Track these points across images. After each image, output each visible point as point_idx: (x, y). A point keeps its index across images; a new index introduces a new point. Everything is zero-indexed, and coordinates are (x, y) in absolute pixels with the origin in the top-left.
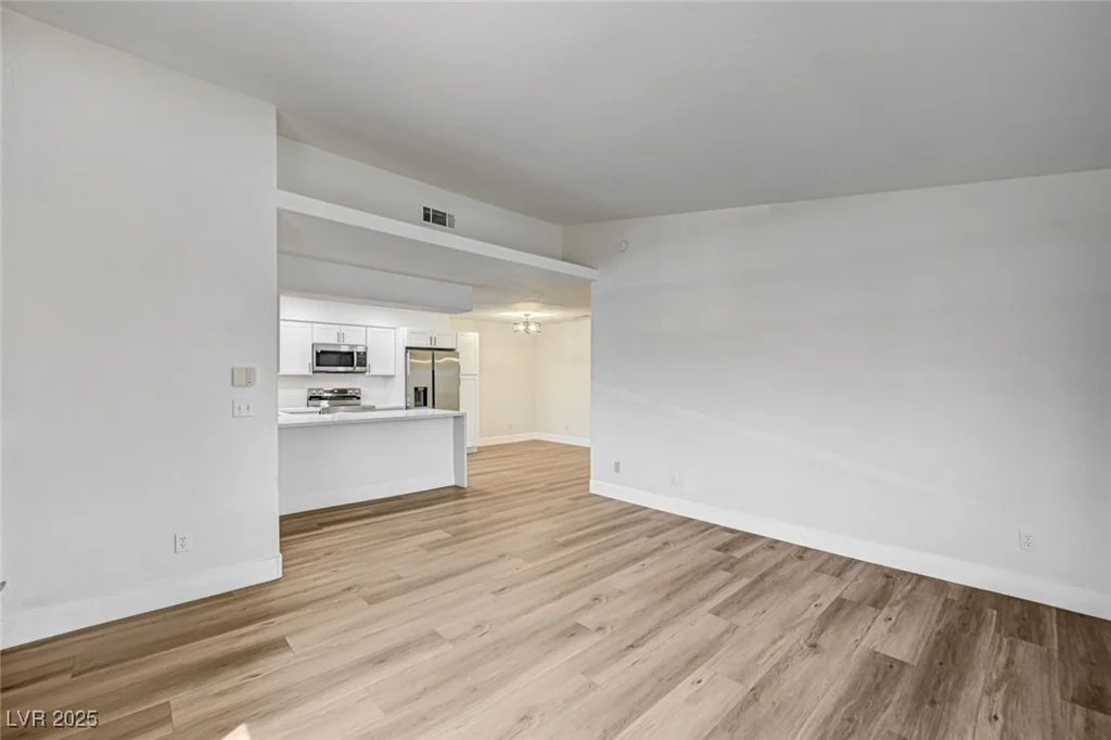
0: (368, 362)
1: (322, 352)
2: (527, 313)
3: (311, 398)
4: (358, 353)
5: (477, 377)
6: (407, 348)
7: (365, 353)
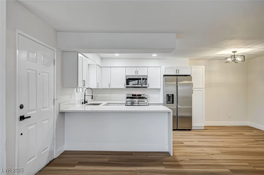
0: (148, 83)
1: (129, 79)
3: (127, 98)
5: (204, 90)
6: (164, 76)
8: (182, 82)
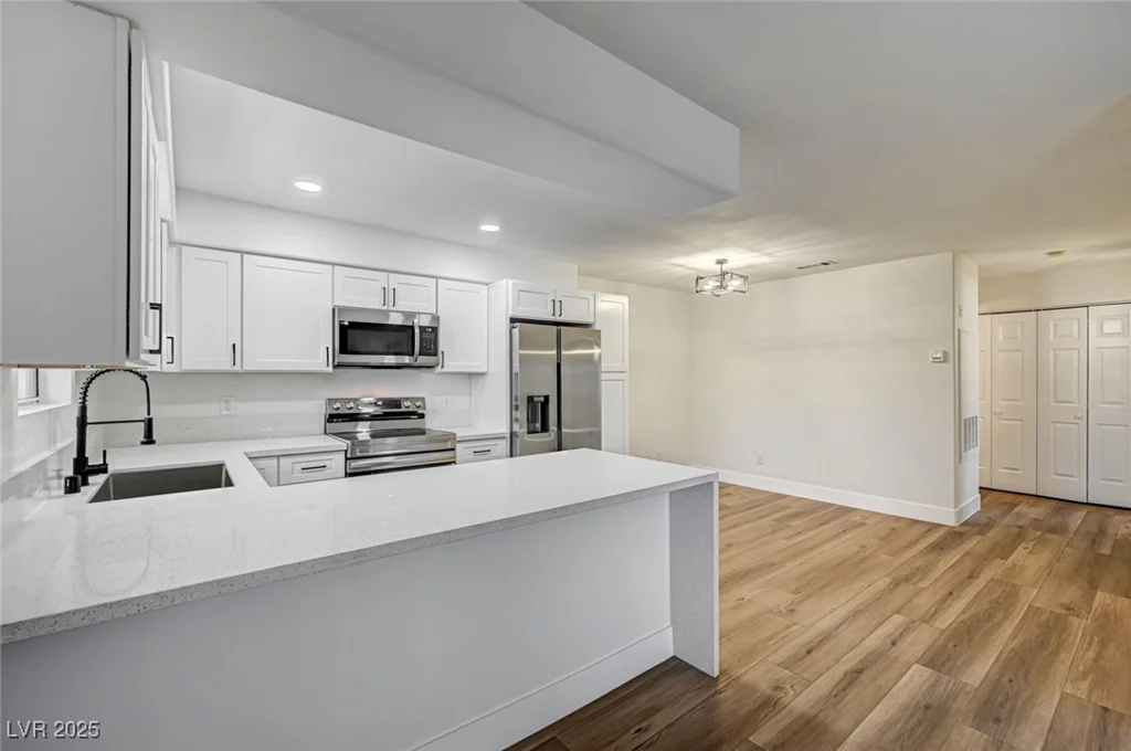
0: (441, 347)
1: (353, 325)
2: (720, 257)
3: (332, 418)
4: (422, 329)
5: (625, 376)
6: (513, 320)
7: (435, 330)
8: (573, 349)
